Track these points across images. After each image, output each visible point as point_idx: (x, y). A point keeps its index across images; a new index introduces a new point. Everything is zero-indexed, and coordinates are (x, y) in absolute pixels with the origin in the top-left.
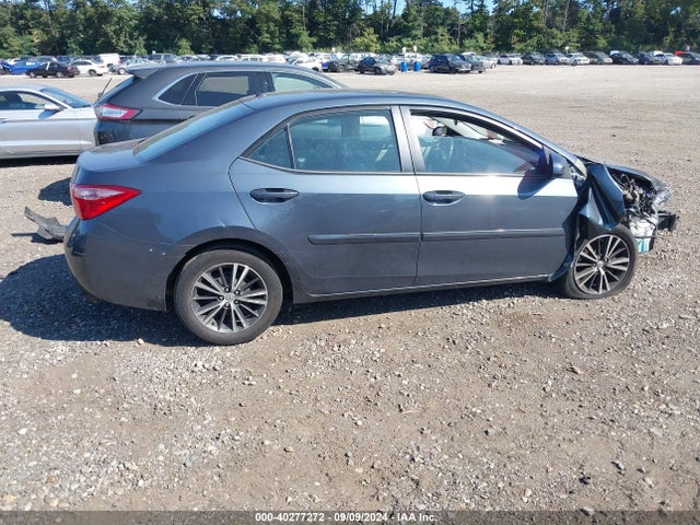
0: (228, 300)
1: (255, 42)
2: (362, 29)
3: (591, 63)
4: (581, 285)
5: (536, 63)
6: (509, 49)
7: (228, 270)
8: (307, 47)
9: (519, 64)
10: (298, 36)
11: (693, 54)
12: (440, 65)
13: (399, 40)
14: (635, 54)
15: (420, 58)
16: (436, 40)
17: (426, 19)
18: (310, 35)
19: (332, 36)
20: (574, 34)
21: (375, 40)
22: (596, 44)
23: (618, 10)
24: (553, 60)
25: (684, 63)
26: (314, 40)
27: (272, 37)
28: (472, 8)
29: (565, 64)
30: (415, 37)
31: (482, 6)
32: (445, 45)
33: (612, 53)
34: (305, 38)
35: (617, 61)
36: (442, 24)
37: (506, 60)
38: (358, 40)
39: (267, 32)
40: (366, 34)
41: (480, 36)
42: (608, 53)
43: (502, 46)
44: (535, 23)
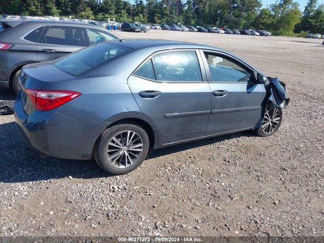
0: (124, 151)
1: (27, 10)
2: (85, 8)
3: (189, 31)
4: (263, 131)
5: (167, 29)
6: (155, 22)
7: (125, 134)
8: (56, 15)
9: (159, 29)
10: (51, 9)
11: (228, 30)
12: (126, 28)
13: (103, 15)
14: (206, 28)
15: (116, 24)
16: (121, 16)
17: (116, 6)
18: (57, 9)
19: (69, 10)
20: (181, 18)
21: (91, 14)
22: (190, 22)
23: (198, 8)
24: (174, 28)
25: (225, 33)
26: (60, 11)
27: (37, 8)
28: (137, 2)
29: (179, 30)
30: (111, 14)
31: (141, 2)
32: (126, 19)
33: (197, 27)
34: (54, 9)
35: (200, 30)
36: (123, 9)
37: (154, 27)
38: (83, 13)
39: (34, 5)
40: (87, 10)
41: (141, 15)
42: (195, 27)
43: (151, 21)
44: (165, 12)
